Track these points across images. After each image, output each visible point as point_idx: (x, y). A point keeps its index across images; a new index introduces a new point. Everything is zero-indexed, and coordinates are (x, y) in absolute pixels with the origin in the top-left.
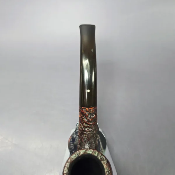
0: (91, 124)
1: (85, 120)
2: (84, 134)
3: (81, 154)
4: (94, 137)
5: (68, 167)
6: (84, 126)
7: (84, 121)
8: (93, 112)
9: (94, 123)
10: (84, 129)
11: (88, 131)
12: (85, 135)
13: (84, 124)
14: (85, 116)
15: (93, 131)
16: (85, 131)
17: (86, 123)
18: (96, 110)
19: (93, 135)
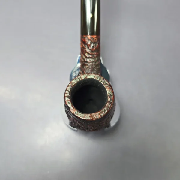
0: (93, 55)
1: (88, 50)
2: (86, 65)
3: (82, 79)
4: (96, 69)
5: (69, 90)
6: (86, 57)
7: (86, 51)
8: (96, 41)
9: (97, 53)
10: (86, 60)
11: (90, 62)
12: (87, 67)
13: (86, 54)
14: (87, 46)
15: (96, 62)
16: (87, 62)
17: (88, 53)
18: (99, 40)
19: (96, 67)
